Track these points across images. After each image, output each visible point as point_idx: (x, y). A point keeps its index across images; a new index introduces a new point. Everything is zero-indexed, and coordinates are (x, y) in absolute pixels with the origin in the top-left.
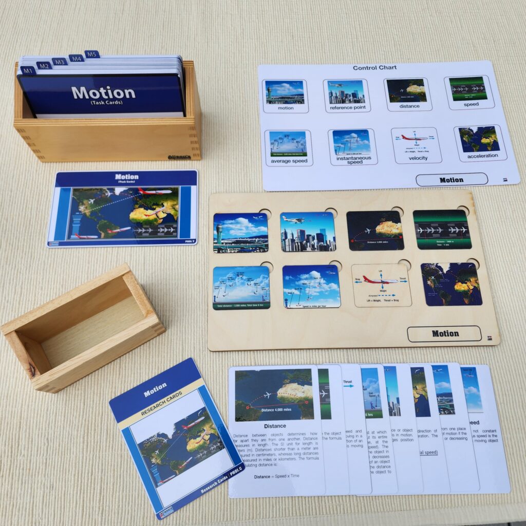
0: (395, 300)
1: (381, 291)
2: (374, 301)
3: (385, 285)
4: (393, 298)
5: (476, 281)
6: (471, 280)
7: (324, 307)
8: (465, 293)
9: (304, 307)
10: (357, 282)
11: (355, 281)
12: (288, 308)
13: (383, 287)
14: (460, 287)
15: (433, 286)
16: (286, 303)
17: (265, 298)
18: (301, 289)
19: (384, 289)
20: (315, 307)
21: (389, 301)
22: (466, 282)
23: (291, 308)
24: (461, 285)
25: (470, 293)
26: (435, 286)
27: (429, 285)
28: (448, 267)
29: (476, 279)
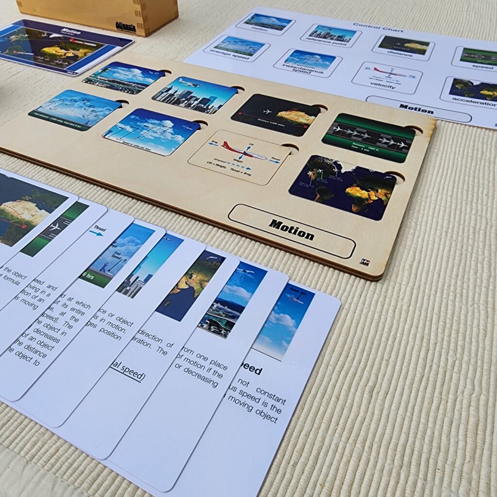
0: (245, 173)
1: (235, 160)
2: (217, 165)
3: (245, 157)
4: (244, 170)
5: (387, 195)
7: (148, 150)
9: (124, 143)
11: (210, 142)
12: (104, 138)
14: (355, 191)
15: (313, 178)
17: (89, 123)
19: (240, 160)
20: (137, 147)
21: (238, 171)
22: (370, 190)
23: (107, 139)
24: (358, 191)
25: (367, 203)
26: (316, 178)
27: (308, 175)
28: (351, 169)
29: (389, 192)
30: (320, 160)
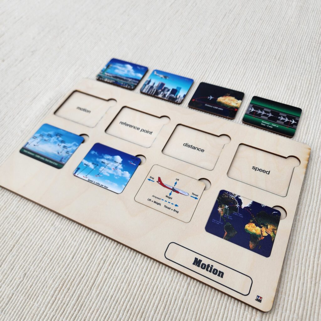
0: (175, 210)
1: (167, 196)
2: (155, 202)
3: (174, 193)
4: (173, 207)
5: (274, 231)
6: (269, 227)
7: (106, 188)
8: (254, 237)
9: (89, 181)
10: (149, 180)
11: (148, 178)
12: (75, 176)
13: (170, 194)
14: (252, 228)
15: (222, 215)
16: (77, 171)
17: (63, 160)
19: (170, 196)
20: (98, 185)
21: (169, 208)
22: (262, 226)
23: (77, 177)
24: (254, 227)
25: (260, 239)
26: (224, 215)
27: (218, 211)
28: (249, 204)
29: (275, 228)
30: (227, 195)
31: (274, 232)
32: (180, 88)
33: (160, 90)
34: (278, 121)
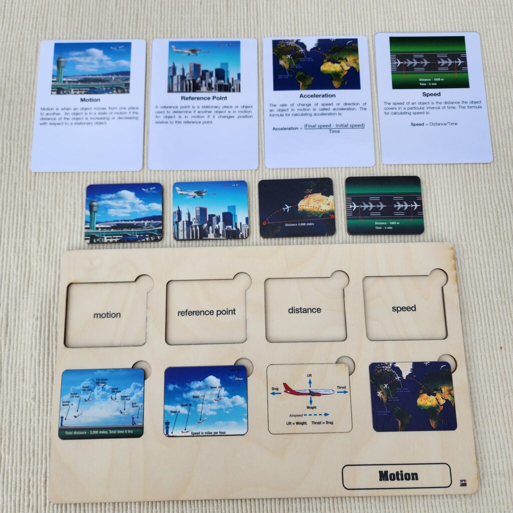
1: (308, 408)
2: (297, 423)
3: (314, 398)
5: (450, 392)
6: (443, 389)
7: (223, 434)
8: (432, 410)
9: (194, 435)
10: (273, 394)
11: (270, 391)
12: (169, 436)
13: (311, 402)
14: (426, 401)
15: (385, 400)
16: (167, 428)
17: (135, 420)
18: (190, 405)
19: (312, 405)
20: (209, 435)
21: (319, 423)
22: (435, 392)
23: (173, 436)
24: (427, 398)
25: (439, 411)
26: (387, 399)
27: (379, 397)
28: (410, 370)
29: (451, 388)
30: (379, 369)
31: (450, 394)
32: (234, 207)
33: (206, 225)
34: (396, 214)
